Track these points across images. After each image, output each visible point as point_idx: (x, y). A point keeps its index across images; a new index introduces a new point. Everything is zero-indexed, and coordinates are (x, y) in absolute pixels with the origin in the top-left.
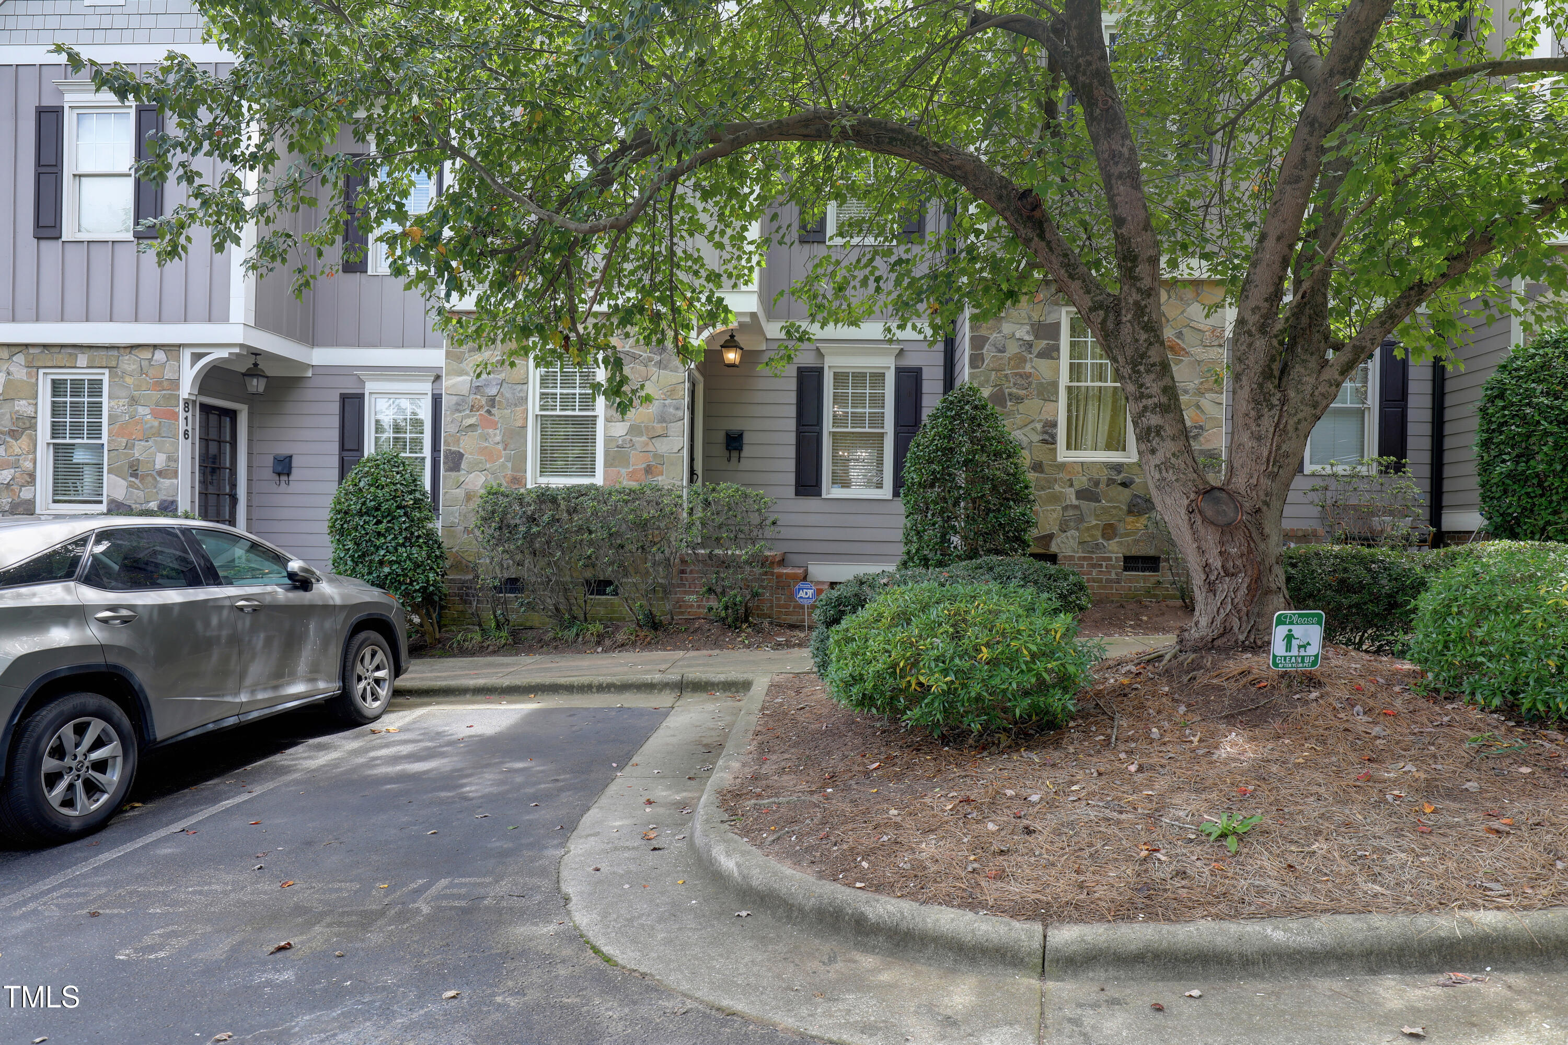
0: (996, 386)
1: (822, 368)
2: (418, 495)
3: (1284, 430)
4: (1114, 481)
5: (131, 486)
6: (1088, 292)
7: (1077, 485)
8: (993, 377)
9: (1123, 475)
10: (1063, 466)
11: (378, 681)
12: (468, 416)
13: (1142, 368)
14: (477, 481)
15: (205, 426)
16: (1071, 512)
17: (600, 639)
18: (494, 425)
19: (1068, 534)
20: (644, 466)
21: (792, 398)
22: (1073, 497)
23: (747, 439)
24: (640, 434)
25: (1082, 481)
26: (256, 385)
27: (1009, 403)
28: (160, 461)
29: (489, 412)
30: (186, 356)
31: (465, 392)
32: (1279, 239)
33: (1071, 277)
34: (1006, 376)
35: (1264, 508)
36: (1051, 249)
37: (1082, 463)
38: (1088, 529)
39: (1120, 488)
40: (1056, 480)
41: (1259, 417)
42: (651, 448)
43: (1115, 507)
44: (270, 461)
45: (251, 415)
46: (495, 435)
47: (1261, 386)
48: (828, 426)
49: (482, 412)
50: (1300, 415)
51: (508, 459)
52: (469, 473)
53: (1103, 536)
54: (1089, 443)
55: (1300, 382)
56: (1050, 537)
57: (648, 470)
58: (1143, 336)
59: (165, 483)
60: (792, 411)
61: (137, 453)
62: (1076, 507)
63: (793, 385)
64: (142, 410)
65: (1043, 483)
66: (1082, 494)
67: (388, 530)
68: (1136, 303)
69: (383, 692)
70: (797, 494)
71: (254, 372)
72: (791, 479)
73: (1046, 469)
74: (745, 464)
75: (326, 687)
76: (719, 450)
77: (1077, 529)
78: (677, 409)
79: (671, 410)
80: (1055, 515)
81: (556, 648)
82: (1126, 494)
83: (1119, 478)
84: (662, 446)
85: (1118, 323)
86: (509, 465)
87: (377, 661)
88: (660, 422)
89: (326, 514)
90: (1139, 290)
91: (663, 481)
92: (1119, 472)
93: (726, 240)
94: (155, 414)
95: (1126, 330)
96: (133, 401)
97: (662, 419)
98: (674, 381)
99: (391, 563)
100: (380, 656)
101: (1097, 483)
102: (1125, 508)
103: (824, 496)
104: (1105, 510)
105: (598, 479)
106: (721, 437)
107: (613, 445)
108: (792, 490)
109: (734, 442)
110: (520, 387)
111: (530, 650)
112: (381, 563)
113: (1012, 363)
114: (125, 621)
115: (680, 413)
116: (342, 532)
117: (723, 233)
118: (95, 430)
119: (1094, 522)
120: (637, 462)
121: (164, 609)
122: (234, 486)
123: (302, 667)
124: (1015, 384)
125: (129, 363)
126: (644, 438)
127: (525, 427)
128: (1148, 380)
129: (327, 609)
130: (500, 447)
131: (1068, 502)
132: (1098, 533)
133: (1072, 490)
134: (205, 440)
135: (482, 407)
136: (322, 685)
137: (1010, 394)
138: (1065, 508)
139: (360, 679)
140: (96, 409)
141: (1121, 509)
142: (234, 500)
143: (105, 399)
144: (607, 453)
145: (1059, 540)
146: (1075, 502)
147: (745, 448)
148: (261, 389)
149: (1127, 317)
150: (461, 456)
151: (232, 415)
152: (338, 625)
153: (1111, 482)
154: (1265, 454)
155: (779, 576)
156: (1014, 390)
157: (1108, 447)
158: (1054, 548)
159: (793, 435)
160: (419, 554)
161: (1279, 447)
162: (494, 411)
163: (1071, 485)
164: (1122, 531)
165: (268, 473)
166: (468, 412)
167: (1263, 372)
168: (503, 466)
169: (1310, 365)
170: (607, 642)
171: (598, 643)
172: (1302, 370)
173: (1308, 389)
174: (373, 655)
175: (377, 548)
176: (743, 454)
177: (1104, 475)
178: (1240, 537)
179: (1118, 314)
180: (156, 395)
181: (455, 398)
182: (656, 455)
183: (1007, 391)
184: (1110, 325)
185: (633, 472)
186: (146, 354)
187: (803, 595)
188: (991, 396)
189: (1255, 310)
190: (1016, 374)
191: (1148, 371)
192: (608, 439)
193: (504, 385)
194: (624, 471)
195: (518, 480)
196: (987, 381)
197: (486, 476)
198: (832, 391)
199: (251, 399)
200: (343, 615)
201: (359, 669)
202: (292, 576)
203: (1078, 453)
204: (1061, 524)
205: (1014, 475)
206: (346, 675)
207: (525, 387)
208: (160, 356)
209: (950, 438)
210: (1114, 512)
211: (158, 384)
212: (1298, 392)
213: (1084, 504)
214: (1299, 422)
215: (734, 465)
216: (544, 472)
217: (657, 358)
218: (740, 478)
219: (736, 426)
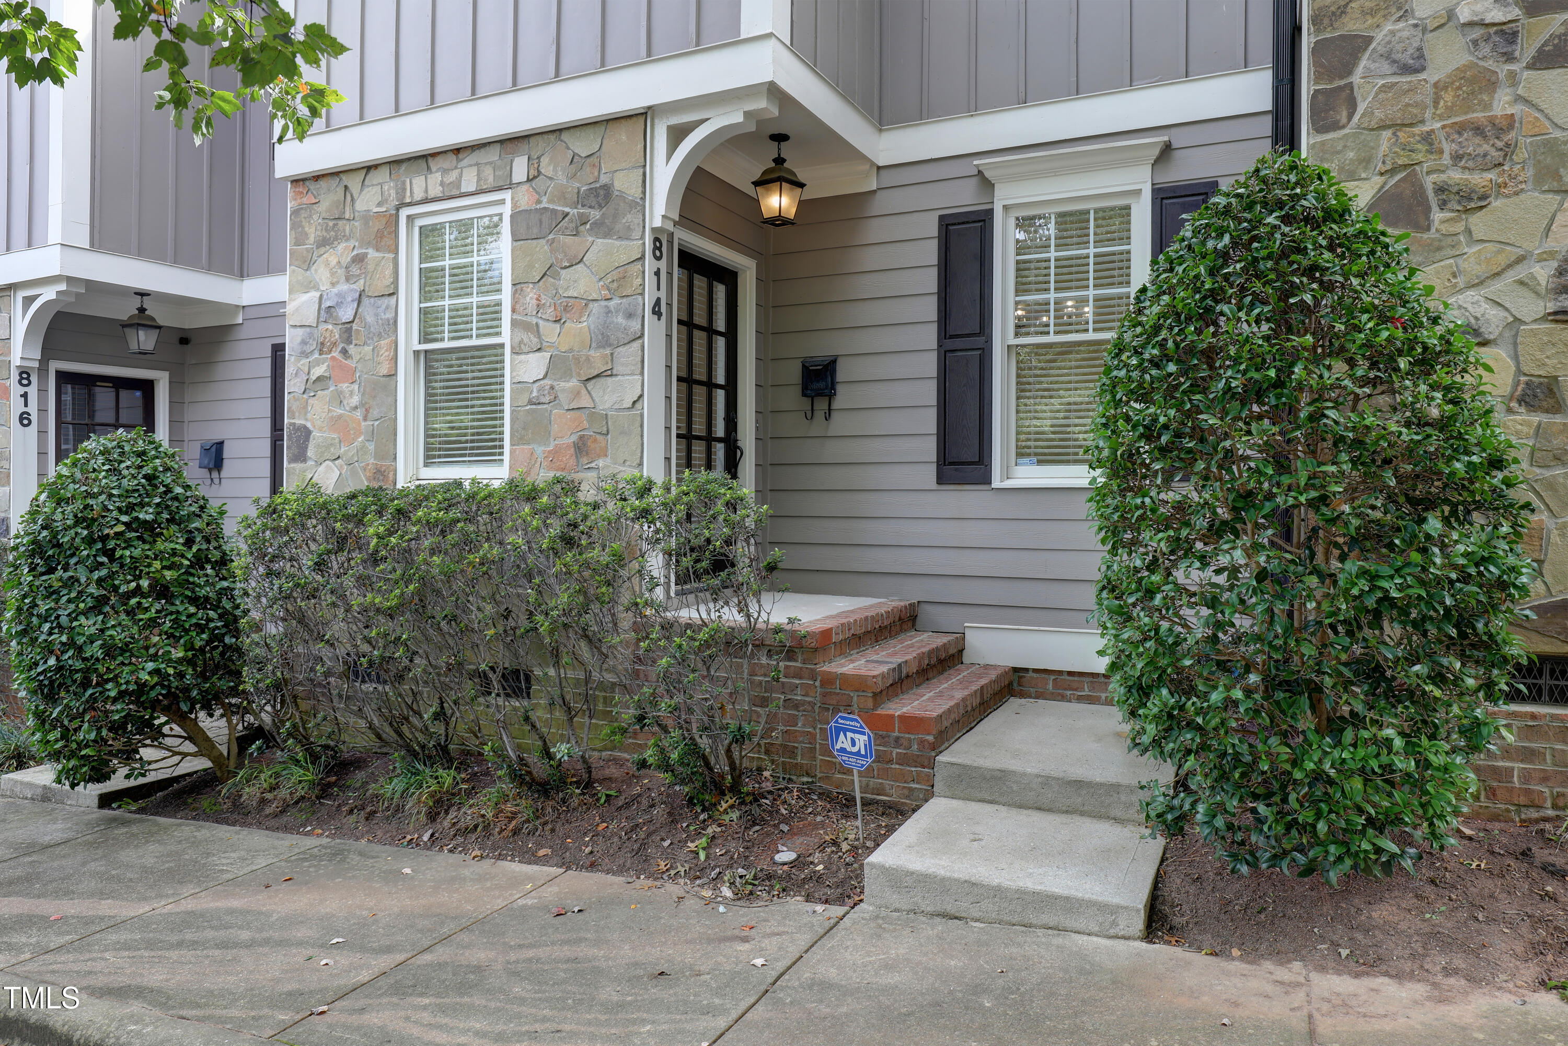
0: (1393, 171)
1: (990, 212)
8: (1384, 147)
12: (318, 363)
14: (328, 478)
18: (351, 375)
20: (574, 438)
21: (930, 281)
23: (843, 371)
24: (566, 374)
27: (1437, 216)
29: (344, 352)
30: (18, 302)
31: (312, 321)
34: (1427, 138)
42: (585, 402)
44: (198, 451)
45: (176, 386)
46: (352, 393)
48: (1003, 334)
49: (336, 354)
51: (370, 436)
52: (318, 462)
57: (581, 448)
60: (930, 309)
63: (930, 253)
70: (941, 479)
71: (142, 320)
72: (929, 448)
74: (840, 423)
76: (792, 398)
78: (630, 316)
79: (620, 320)
84: (605, 396)
86: (371, 447)
88: (601, 346)
91: (605, 466)
97: (605, 340)
98: (624, 259)
103: (996, 483)
105: (505, 469)
106: (794, 373)
107: (524, 399)
108: (932, 470)
109: (819, 382)
110: (386, 301)
113: (1448, 97)
115: (635, 325)
120: (562, 431)
124: (1457, 158)
126: (573, 383)
127: (393, 375)
130: (359, 414)
135: (335, 344)
137: (1441, 189)
147: (840, 389)
148: (152, 346)
150: (307, 433)
151: (147, 388)
155: (829, 680)
156: (1455, 176)
159: (932, 359)
162: (352, 349)
166: (316, 355)
168: (362, 449)
176: (838, 403)
181: (300, 331)
182: (594, 415)
183: (1429, 182)
185: (556, 452)
187: (847, 746)
188: (1380, 201)
190: (1460, 129)
192: (519, 389)
193: (365, 301)
194: (540, 450)
195: (384, 472)
196: (1366, 161)
197: (340, 468)
198: (1012, 258)
199: (171, 365)
205: (1443, 424)
207: (393, 300)
209: (1207, 317)
215: (818, 426)
216: (429, 460)
217: (595, 214)
218: (833, 451)
219: (820, 349)
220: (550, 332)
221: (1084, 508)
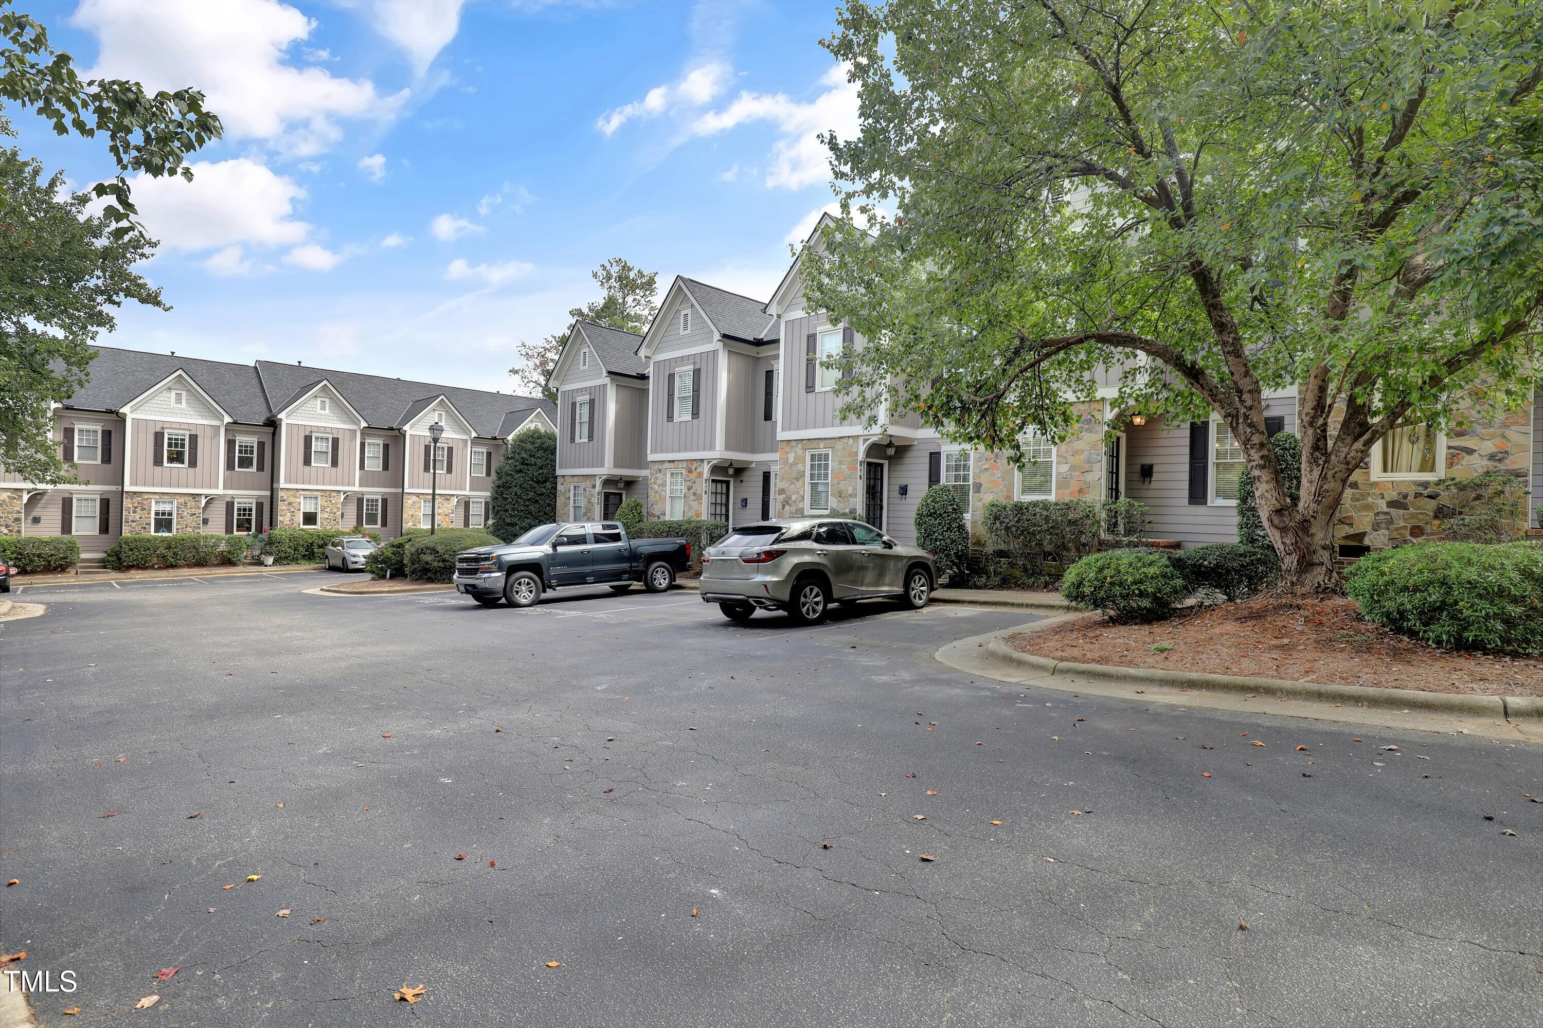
1: (1208, 421)
2: (955, 506)
3: (1325, 477)
4: (1421, 495)
5: (839, 501)
6: (1223, 408)
7: (1388, 498)
9: (1429, 490)
10: (1375, 485)
11: (922, 592)
12: (985, 464)
13: (1248, 446)
14: (988, 498)
15: (869, 472)
16: (1382, 517)
17: (1046, 585)
18: (997, 468)
19: (1380, 532)
20: (1078, 488)
21: (1187, 441)
22: (1385, 505)
23: (1155, 469)
24: (1075, 470)
25: (1393, 495)
26: (891, 451)
28: (850, 492)
29: (995, 461)
30: (861, 440)
32: (1315, 377)
33: (1214, 401)
35: (1312, 520)
36: (1203, 388)
37: (1393, 482)
38: (1397, 529)
39: (1427, 499)
40: (1369, 494)
41: (1311, 471)
42: (1082, 478)
43: (1422, 514)
44: (897, 488)
45: (890, 464)
46: (998, 473)
47: (1312, 454)
48: (1212, 458)
49: (992, 461)
50: (1337, 469)
51: (1005, 486)
52: (985, 494)
53: (1411, 534)
54: (1404, 467)
55: (1338, 451)
56: (1364, 534)
57: (1081, 491)
58: (1249, 430)
59: (852, 500)
60: (1187, 450)
61: (841, 486)
62: (1387, 513)
63: (1187, 434)
64: (844, 467)
65: (1357, 496)
66: (1392, 504)
67: (939, 524)
68: (1244, 413)
69: (924, 597)
70: (1190, 503)
71: (890, 445)
72: (1186, 493)
73: (1360, 485)
74: (1154, 485)
75: (898, 589)
76: (1136, 476)
77: (1388, 529)
78: (1097, 455)
79: (1094, 456)
80: (1368, 519)
81: (1023, 588)
82: (1433, 504)
83: (1426, 492)
84: (1089, 477)
85: (1238, 424)
86: (1005, 489)
87: (921, 582)
88: (1087, 463)
89: (914, 515)
90: (1245, 407)
91: (1089, 498)
92: (1426, 488)
93: (1072, 383)
94: (849, 468)
95: (1241, 426)
96: (841, 463)
97: (1089, 462)
98: (1096, 440)
99: (940, 540)
100: (923, 580)
101: (1405, 496)
102: (1432, 514)
103: (1208, 504)
104: (1413, 516)
105: (1052, 498)
106: (1136, 469)
107: (1062, 477)
108: (1187, 500)
109: (1147, 472)
111: (1010, 588)
112: (936, 540)
114: (825, 555)
115: (1100, 458)
116: (919, 524)
117: (1070, 380)
118: (826, 475)
119: (1403, 524)
120: (1074, 486)
121: (837, 552)
122: (881, 501)
123: (887, 580)
125: (839, 445)
126: (1078, 473)
127: (1013, 469)
128: (1252, 452)
129: (898, 558)
130: (1001, 480)
131: (1380, 510)
132: (1408, 533)
133: (1383, 501)
134: (869, 479)
135: (992, 459)
136: (895, 589)
138: (1378, 514)
139: (913, 589)
140: (826, 466)
141: (1427, 515)
142: (882, 508)
143: (830, 462)
144: (1057, 483)
145: (1371, 537)
146: (1386, 509)
147: (1154, 474)
148: (893, 453)
149: (1241, 421)
150: (981, 485)
151: (881, 465)
152: (903, 565)
153: (1418, 495)
154: (1313, 490)
157: (1422, 469)
158: (1367, 542)
159: (1188, 466)
160: (954, 535)
161: (1321, 487)
162: (998, 461)
163: (1383, 498)
164: (1429, 531)
165: (897, 494)
166: (985, 462)
167: (1313, 447)
168: (1002, 490)
169: (1346, 441)
170: (1050, 587)
171: (1045, 587)
172: (1341, 445)
173: (1343, 455)
174: (920, 579)
175: (934, 532)
176: (1153, 478)
177: (1412, 490)
178: (1290, 535)
179: (1238, 419)
180: (849, 459)
181: (978, 454)
182: (1085, 482)
184: (1234, 425)
185: (1072, 492)
186: (845, 441)
189: (1307, 414)
191: (1252, 448)
192: (1058, 474)
194: (1066, 492)
195: (1010, 497)
197: (993, 495)
198: (1215, 436)
199: (890, 458)
200: (905, 560)
201: (913, 584)
202: (884, 542)
203: (1394, 474)
204: (1373, 526)
206: (907, 585)
208: (851, 441)
210: (1421, 517)
211: (850, 455)
212: (1336, 456)
213: (1393, 511)
214: (1336, 473)
215: (1146, 485)
216: (1023, 492)
217: (1086, 427)
218: (1151, 494)
219: (1147, 461)
220: (1070, 459)
221: (1235, 512)
